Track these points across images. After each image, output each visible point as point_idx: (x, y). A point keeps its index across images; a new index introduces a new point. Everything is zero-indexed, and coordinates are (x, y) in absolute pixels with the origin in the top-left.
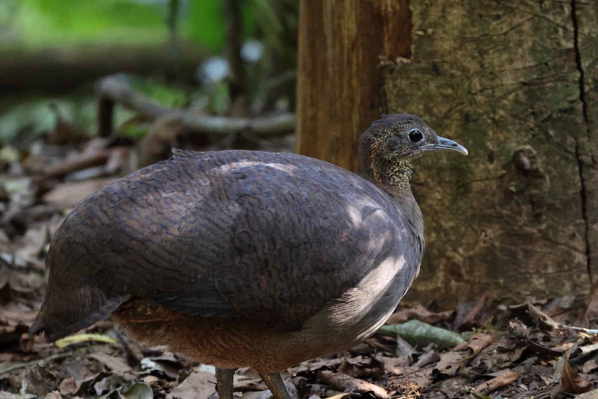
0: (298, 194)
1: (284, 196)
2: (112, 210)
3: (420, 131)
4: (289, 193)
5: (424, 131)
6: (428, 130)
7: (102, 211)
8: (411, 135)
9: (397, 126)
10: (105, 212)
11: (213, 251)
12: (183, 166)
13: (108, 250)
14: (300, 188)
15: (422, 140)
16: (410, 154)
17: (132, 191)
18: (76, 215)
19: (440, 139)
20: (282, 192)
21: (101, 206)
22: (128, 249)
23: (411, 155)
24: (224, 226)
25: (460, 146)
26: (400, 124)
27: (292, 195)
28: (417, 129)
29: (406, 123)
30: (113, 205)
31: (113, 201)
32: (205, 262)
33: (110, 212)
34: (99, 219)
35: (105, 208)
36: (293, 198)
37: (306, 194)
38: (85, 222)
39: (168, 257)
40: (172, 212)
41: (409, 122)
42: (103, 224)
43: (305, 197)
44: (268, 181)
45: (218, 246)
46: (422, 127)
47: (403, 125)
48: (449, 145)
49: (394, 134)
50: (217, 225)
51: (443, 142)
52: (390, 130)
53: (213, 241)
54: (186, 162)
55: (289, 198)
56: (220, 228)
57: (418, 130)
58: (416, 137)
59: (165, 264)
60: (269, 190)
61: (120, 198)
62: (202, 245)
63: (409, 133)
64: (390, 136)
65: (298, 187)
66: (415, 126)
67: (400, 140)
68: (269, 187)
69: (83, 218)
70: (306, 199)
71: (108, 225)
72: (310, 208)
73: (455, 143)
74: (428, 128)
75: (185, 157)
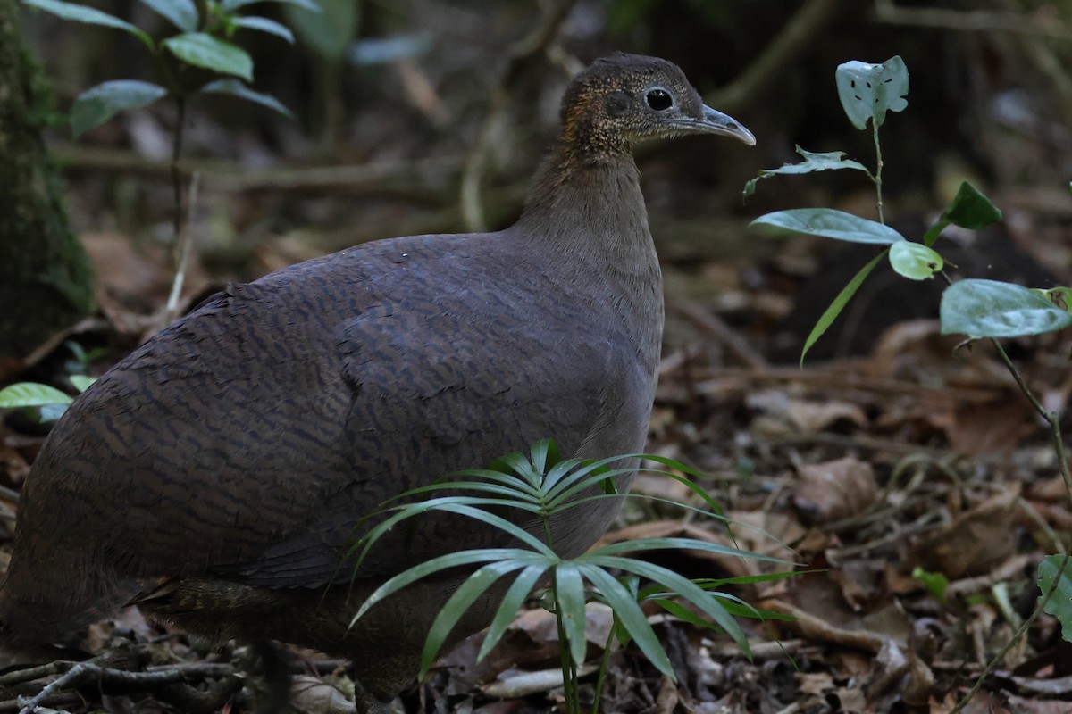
0: (454, 359)
1: (432, 370)
2: (127, 427)
3: (669, 93)
4: (440, 363)
5: (676, 92)
6: (684, 93)
7: (110, 429)
8: (649, 96)
9: (630, 75)
10: (117, 433)
11: (313, 487)
12: (248, 320)
13: (127, 502)
14: (455, 344)
15: (671, 108)
16: (647, 128)
17: (160, 387)
18: (67, 439)
19: (707, 109)
20: (428, 362)
21: (109, 421)
22: (160, 500)
23: (650, 132)
24: (327, 439)
25: (742, 128)
26: (636, 72)
27: (445, 364)
28: (662, 89)
29: (646, 74)
30: (130, 419)
31: (127, 411)
32: (295, 509)
33: (127, 431)
34: (107, 445)
35: (116, 426)
36: (450, 370)
37: (467, 355)
38: (84, 453)
39: (233, 508)
40: (233, 423)
41: (651, 73)
42: (114, 456)
43: (467, 360)
44: (400, 348)
45: (319, 478)
46: (673, 84)
47: (639, 77)
48: (722, 124)
49: (623, 90)
50: (315, 440)
51: (712, 118)
52: (617, 81)
53: (310, 471)
54: (252, 310)
55: (443, 371)
56: (322, 444)
57: (665, 91)
58: (659, 102)
59: (229, 520)
60: (406, 365)
61: (140, 404)
62: (292, 480)
63: (646, 91)
64: (615, 93)
65: (451, 343)
66: (661, 81)
67: (631, 103)
68: (405, 360)
69: (79, 446)
70: (470, 364)
71: (123, 458)
72: (478, 380)
73: (733, 121)
74: (684, 89)
75: (251, 299)
